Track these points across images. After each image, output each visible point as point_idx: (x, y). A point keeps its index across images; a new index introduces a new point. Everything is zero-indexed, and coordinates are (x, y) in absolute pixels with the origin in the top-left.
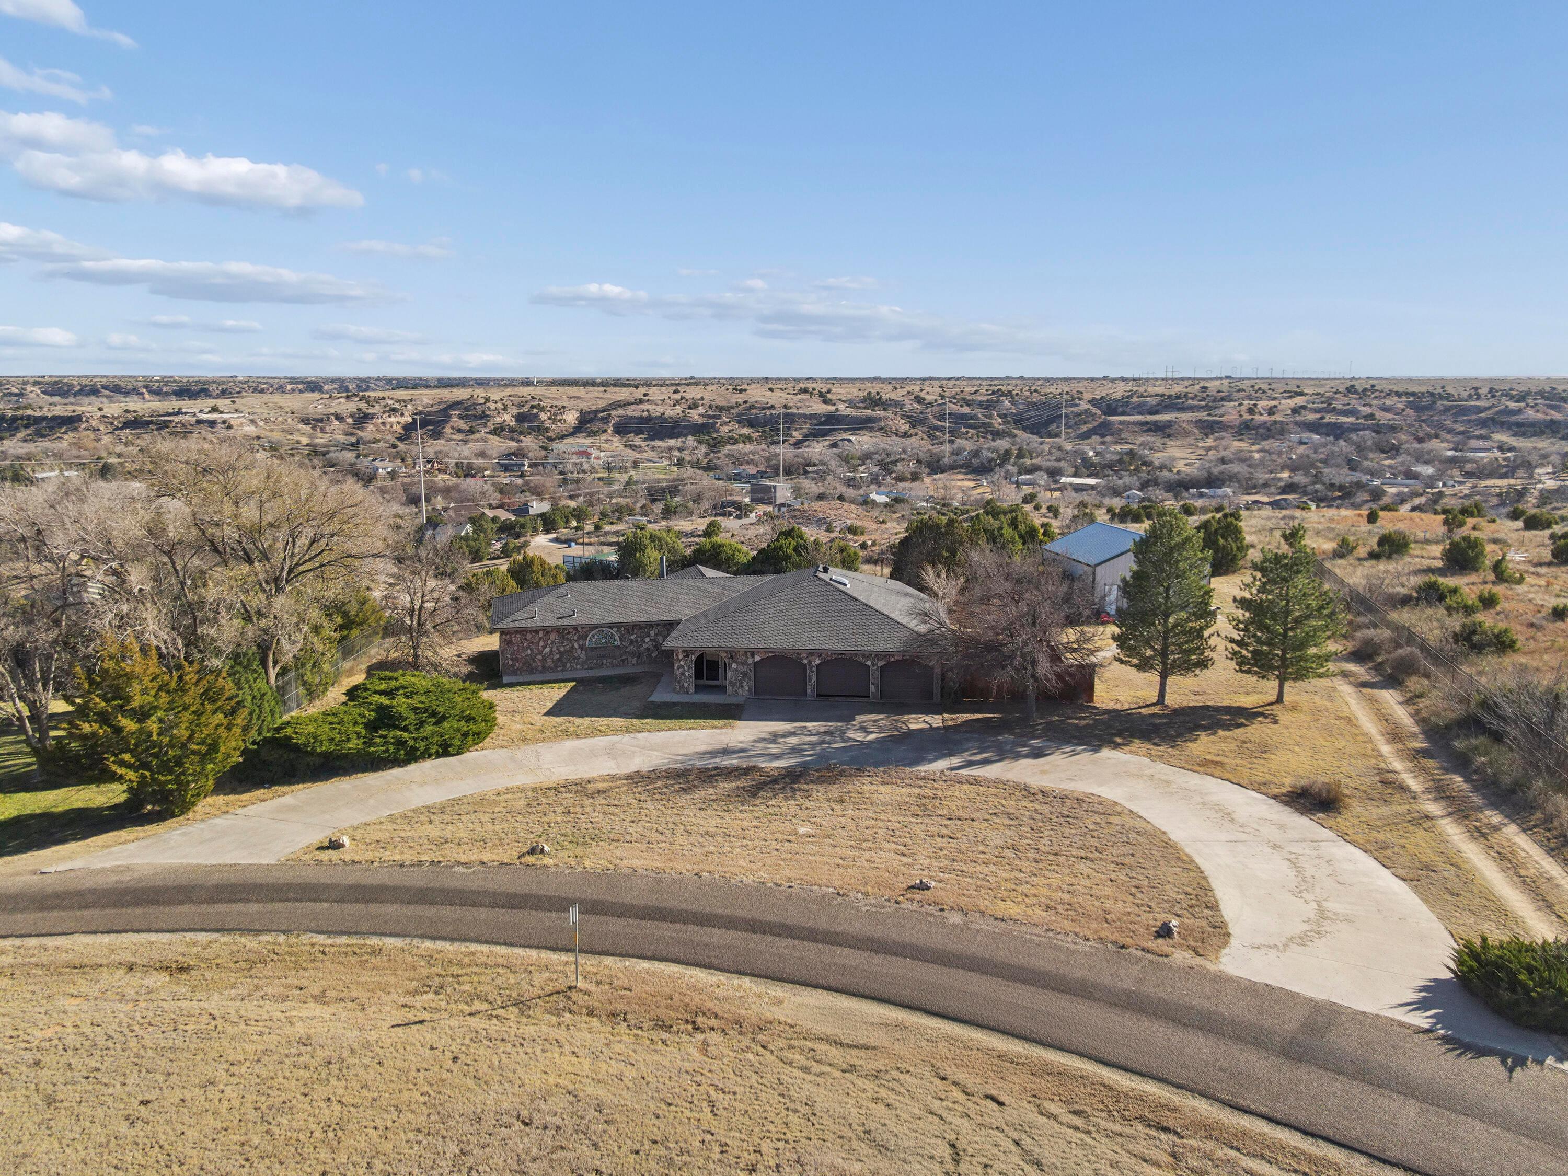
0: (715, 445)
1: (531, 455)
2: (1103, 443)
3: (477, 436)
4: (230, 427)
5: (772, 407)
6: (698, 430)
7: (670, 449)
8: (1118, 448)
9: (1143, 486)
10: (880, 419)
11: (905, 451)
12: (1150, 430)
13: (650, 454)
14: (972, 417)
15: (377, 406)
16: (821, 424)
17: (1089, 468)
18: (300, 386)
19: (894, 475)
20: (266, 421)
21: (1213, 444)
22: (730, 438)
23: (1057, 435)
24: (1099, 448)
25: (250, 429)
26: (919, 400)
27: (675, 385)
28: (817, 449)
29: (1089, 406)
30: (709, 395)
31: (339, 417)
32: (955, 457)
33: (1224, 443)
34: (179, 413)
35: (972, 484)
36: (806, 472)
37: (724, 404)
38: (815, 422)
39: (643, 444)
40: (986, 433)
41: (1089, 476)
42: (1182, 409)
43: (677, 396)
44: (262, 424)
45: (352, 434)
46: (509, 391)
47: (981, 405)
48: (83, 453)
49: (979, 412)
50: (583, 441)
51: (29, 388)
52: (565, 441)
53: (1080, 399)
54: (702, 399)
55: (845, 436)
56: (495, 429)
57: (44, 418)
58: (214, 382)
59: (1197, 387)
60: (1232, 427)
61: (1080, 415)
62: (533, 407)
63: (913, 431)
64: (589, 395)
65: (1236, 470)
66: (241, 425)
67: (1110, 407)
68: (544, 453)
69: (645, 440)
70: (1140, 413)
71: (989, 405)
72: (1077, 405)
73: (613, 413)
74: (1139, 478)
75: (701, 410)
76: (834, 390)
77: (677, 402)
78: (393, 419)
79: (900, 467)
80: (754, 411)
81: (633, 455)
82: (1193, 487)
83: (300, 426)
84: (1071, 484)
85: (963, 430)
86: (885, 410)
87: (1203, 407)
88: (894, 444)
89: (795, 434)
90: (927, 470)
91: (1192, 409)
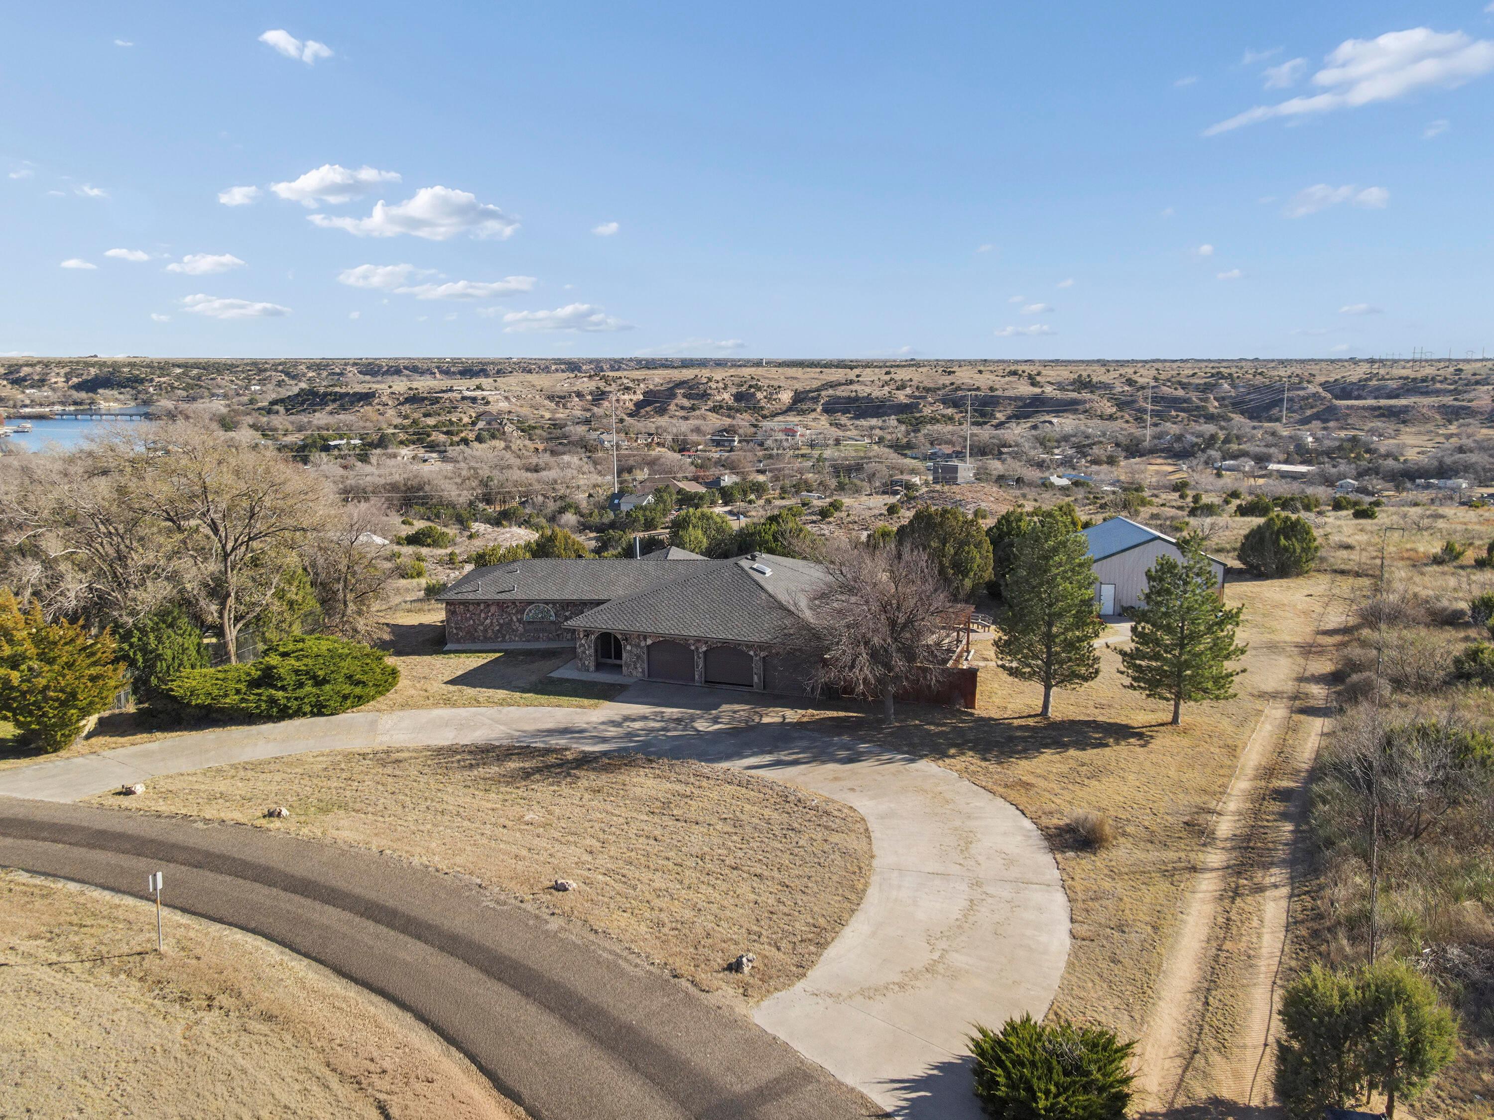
0: (916, 425)
1: (741, 431)
2: (1325, 429)
3: (698, 413)
4: (488, 403)
5: (978, 389)
6: (903, 410)
7: (872, 428)
8: (1343, 434)
9: (1359, 476)
10: (1085, 402)
11: (1104, 434)
12: (1383, 415)
13: (853, 433)
14: (1185, 401)
15: (614, 385)
16: (1026, 406)
17: (1303, 454)
18: (563, 367)
19: (1089, 458)
20: (518, 397)
21: (1455, 431)
22: (932, 418)
23: (1278, 420)
24: (1320, 434)
25: (504, 405)
26: (1130, 382)
27: (888, 366)
28: (1017, 432)
29: (1321, 390)
30: (916, 376)
31: (579, 395)
32: (1156, 441)
33: (1470, 430)
34: (451, 390)
35: (1170, 469)
36: (1001, 453)
37: (931, 385)
38: (1020, 404)
39: (849, 423)
40: (1199, 416)
41: (1302, 463)
42: (1427, 393)
43: (887, 378)
44: (514, 400)
45: (589, 410)
46: (732, 371)
47: (1197, 388)
48: (368, 424)
49: (1194, 396)
50: (793, 419)
51: (349, 368)
52: (776, 419)
53: (1309, 382)
54: (911, 380)
55: (1047, 418)
56: (715, 407)
57: (348, 394)
58: (493, 363)
59: (1451, 369)
60: (1482, 414)
61: (1307, 398)
62: (751, 386)
63: (1119, 414)
64: (806, 376)
65: (1473, 460)
66: (497, 401)
67: (1344, 391)
68: (753, 430)
69: (851, 418)
70: (1376, 398)
71: (1206, 388)
72: (1304, 389)
73: (823, 393)
74: (1358, 466)
75: (908, 391)
76: (1044, 372)
77: (886, 383)
78: (626, 397)
79: (1096, 450)
80: (960, 393)
81: (835, 432)
82: (1420, 478)
83: (547, 402)
84: (1278, 471)
85: (1173, 413)
86: (1092, 392)
87: (1450, 391)
88: (1093, 427)
89: (998, 415)
90: (1124, 454)
91: (1438, 393)
